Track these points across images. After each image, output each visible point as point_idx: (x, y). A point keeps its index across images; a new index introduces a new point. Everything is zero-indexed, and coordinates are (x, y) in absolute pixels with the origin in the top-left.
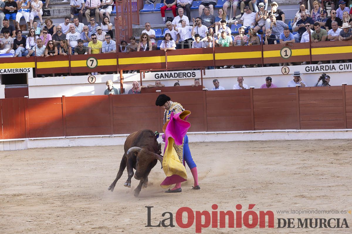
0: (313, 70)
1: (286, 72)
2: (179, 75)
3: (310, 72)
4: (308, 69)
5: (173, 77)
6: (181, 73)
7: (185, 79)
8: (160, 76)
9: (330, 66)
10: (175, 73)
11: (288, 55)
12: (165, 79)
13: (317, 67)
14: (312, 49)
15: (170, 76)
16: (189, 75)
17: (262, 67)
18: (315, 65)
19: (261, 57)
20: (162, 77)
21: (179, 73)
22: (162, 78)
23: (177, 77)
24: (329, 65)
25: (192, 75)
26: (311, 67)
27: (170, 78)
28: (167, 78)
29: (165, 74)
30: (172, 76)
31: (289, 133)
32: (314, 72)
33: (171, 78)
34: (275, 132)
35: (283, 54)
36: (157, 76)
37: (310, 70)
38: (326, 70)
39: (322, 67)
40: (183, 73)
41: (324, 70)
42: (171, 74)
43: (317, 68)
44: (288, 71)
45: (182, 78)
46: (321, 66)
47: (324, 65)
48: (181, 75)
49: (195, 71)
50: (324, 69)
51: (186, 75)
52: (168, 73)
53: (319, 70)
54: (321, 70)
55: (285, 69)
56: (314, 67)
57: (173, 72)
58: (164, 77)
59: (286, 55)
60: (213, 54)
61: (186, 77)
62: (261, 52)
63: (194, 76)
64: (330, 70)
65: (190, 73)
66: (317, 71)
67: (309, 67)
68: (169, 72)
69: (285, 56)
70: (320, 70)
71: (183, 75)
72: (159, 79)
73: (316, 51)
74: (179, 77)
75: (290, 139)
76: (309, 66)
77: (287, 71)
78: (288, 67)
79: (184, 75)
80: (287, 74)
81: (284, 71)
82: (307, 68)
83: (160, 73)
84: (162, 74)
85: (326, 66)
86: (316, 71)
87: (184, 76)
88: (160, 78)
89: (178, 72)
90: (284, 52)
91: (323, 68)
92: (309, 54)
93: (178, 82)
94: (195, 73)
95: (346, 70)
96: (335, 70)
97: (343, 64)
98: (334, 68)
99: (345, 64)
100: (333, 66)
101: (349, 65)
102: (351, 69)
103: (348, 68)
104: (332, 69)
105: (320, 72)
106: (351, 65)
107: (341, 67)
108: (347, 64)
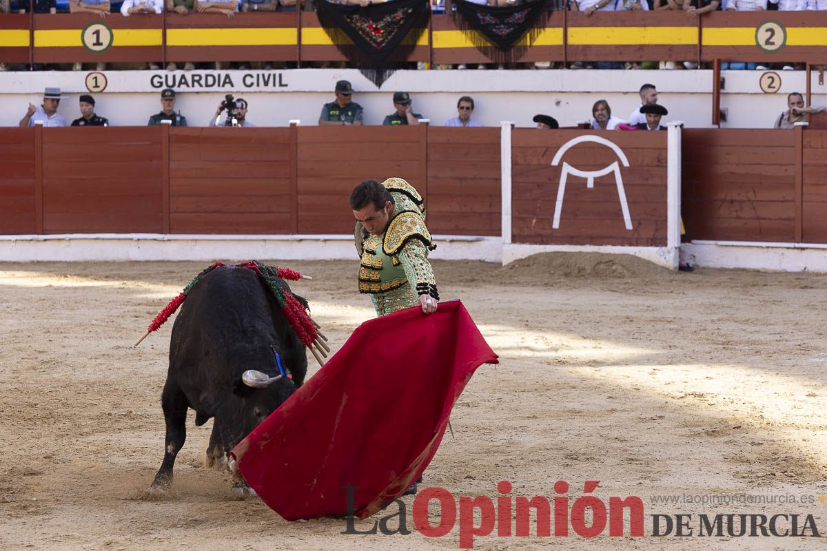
0: (170, 83)
1: (96, 86)
4: (158, 82)
9: (219, 76)
11: (101, 44)
13: (183, 77)
14: (168, 31)
18: (179, 73)
24: (215, 73)
26: (167, 76)
31: (140, 242)
34: (103, 239)
35: (90, 39)
37: (164, 83)
38: (207, 85)
39: (197, 78)
41: (201, 86)
43: (183, 81)
44: (104, 85)
46: (193, 76)
47: (203, 72)
50: (203, 82)
53: (188, 86)
54: (193, 86)
55: (96, 78)
56: (174, 77)
59: (98, 43)
64: (219, 85)
66: (184, 88)
67: (161, 77)
69: (94, 44)
70: (190, 84)
75: (142, 259)
76: (162, 73)
77: (101, 82)
78: (103, 75)
80: (101, 92)
81: (91, 83)
82: (156, 80)
85: (207, 76)
86: (179, 86)
90: (93, 34)
91: (198, 82)
92: (161, 44)
95: (262, 87)
96: (232, 86)
97: (254, 72)
98: (228, 80)
99: (260, 72)
100: (227, 76)
101: (269, 75)
102: (274, 85)
103: (266, 84)
104: (225, 83)
105: (191, 89)
106: (274, 75)
107: (249, 80)
108: (266, 73)
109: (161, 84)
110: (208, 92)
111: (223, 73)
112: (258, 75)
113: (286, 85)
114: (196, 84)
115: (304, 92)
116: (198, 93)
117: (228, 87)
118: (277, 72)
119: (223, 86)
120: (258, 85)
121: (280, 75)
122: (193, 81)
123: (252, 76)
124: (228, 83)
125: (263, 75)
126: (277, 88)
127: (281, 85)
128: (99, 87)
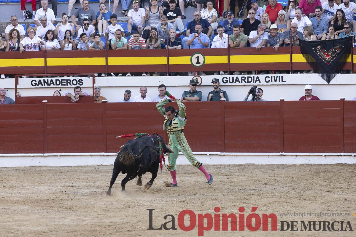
0: (231, 81)
2: (61, 82)
3: (228, 84)
4: (226, 81)
5: (54, 85)
6: (65, 80)
7: (70, 87)
8: (37, 82)
9: (254, 77)
10: (56, 80)
11: (200, 63)
12: (43, 86)
13: (237, 78)
14: (230, 56)
15: (51, 83)
16: (75, 82)
17: (167, 76)
19: (166, 63)
20: (40, 84)
21: (62, 80)
22: (40, 86)
23: (59, 85)
24: (252, 76)
25: (78, 83)
26: (229, 78)
27: (50, 85)
28: (46, 86)
29: (44, 81)
30: (53, 83)
32: (234, 84)
33: (52, 86)
35: (194, 61)
36: (34, 82)
37: (228, 81)
38: (248, 82)
39: (243, 78)
40: (67, 80)
41: (245, 82)
42: (52, 80)
43: (237, 80)
44: (201, 82)
45: (66, 86)
46: (242, 77)
47: (246, 76)
48: (65, 82)
49: (82, 78)
50: (246, 80)
51: (71, 83)
52: (48, 80)
53: (239, 82)
54: (242, 82)
55: (197, 79)
56: (233, 78)
57: (54, 79)
58: (43, 84)
59: (198, 63)
60: (105, 58)
61: (71, 85)
62: (165, 58)
63: (81, 84)
64: (254, 82)
65: (76, 80)
66: (237, 83)
67: (227, 78)
68: (50, 79)
69: (196, 63)
71: (67, 82)
72: (36, 86)
73: (236, 59)
74: (62, 85)
75: (212, 164)
76: (228, 76)
78: (200, 77)
79: (69, 82)
80: (199, 85)
82: (225, 79)
83: (37, 79)
84: (40, 81)
85: (248, 77)
86: (235, 82)
87: (68, 84)
88: (38, 85)
89: (60, 79)
90: (196, 58)
92: (227, 63)
93: (60, 90)
94: (82, 80)
95: (274, 83)
96: (260, 82)
97: (270, 76)
98: (258, 79)
99: (273, 75)
100: (258, 77)
101: (277, 77)
102: (279, 82)
103: (276, 81)
104: (256, 80)
105: (241, 84)
106: (279, 77)
107: (267, 79)
108: (276, 75)
109: (227, 81)
110: (249, 85)
111: (256, 76)
112: (272, 77)
113: (285, 82)
114: (243, 81)
115: (293, 84)
116: (244, 85)
117: (258, 83)
118: (281, 75)
119: (256, 82)
120: (272, 82)
121: (282, 77)
122: (242, 80)
123: (269, 77)
124: (258, 81)
125: (274, 77)
126: (281, 83)
127: (282, 81)
128: (198, 83)
